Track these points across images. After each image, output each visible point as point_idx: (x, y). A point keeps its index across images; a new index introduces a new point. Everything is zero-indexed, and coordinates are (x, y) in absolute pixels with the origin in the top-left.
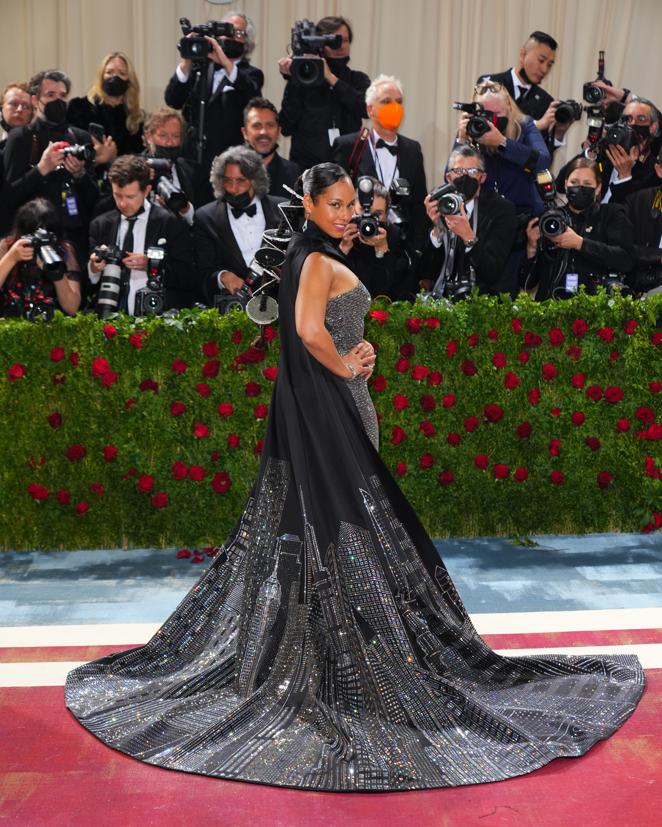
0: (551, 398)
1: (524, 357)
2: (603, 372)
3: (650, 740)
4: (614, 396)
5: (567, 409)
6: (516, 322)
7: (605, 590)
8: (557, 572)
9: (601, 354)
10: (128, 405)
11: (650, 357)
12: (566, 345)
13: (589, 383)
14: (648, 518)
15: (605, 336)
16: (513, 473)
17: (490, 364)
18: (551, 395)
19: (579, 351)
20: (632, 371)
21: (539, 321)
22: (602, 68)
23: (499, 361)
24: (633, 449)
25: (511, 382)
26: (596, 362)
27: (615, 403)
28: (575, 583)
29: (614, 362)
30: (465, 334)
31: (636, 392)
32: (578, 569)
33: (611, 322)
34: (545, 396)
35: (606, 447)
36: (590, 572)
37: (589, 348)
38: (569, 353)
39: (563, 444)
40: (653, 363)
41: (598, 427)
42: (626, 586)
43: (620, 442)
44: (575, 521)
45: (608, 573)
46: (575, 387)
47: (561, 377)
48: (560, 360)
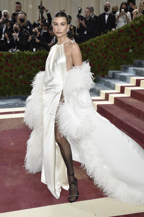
0: (34, 70)
1: (29, 62)
6: (27, 56)
9: (42, 61)
12: (36, 60)
13: (40, 67)
16: (27, 83)
17: (22, 64)
19: (38, 61)
21: (31, 56)
23: (24, 63)
25: (26, 67)
26: (41, 63)
30: (18, 58)
34: (33, 69)
37: (40, 61)
38: (37, 62)
46: (38, 68)
47: (35, 66)
48: (35, 63)
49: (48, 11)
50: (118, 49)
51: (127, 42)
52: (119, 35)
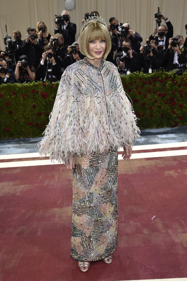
0: (149, 97)
1: (142, 87)
2: (161, 90)
3: (174, 171)
4: (164, 95)
5: (153, 99)
6: (141, 79)
7: (163, 140)
8: (152, 136)
9: (161, 86)
10: (51, 102)
11: (172, 86)
12: (152, 84)
13: (158, 93)
14: (173, 124)
15: (161, 81)
16: (141, 115)
17: (135, 89)
18: (149, 96)
19: (155, 85)
20: (168, 89)
21: (146, 79)
22: (159, 10)
23: (137, 88)
24: (169, 108)
25: (140, 93)
26: (159, 87)
27: (165, 97)
28: (156, 139)
29: (164, 87)
30: (129, 82)
31: (169, 94)
32: (157, 136)
35: (163, 108)
36: (160, 136)
37: (158, 85)
38: (153, 86)
39: (153, 107)
40: (173, 87)
41: (161, 103)
42: (168, 139)
43: (166, 106)
44: (156, 125)
45: (164, 136)
46: (155, 94)
47: (151, 91)
48: (151, 88)
49: (167, 19)
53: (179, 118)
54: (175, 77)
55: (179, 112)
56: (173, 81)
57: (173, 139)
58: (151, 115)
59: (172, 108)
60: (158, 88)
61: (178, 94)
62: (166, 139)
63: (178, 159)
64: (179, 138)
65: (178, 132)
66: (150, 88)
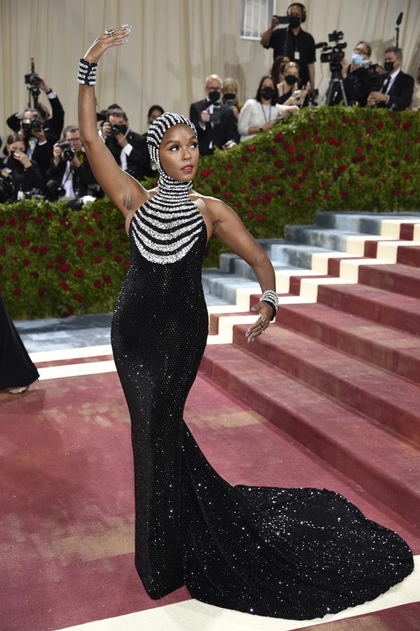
0: (12, 252)
2: (38, 239)
3: (59, 409)
4: (44, 251)
5: (20, 258)
7: (41, 343)
9: (36, 230)
11: (61, 231)
12: (18, 226)
13: (31, 244)
14: (65, 310)
15: (37, 221)
18: (11, 251)
19: (25, 228)
20: (52, 238)
24: (55, 277)
26: (34, 234)
27: (45, 254)
29: (43, 234)
31: (55, 249)
33: (40, 214)
34: (8, 251)
35: (42, 276)
37: (30, 227)
38: (19, 229)
39: (20, 275)
40: (63, 234)
41: (37, 266)
42: (53, 342)
43: (49, 273)
44: (28, 313)
45: (43, 336)
46: (24, 247)
47: (16, 241)
48: (15, 233)
49: (51, 91)
50: (243, 195)
51: (266, 179)
52: (245, 159)
53: (77, 297)
54: (65, 213)
55: (75, 286)
56: (62, 222)
57: (63, 341)
58: (17, 292)
59: (61, 277)
60: (31, 235)
61: (73, 250)
62: (47, 343)
63: (69, 383)
64: (74, 339)
65: (73, 326)
66: (12, 234)
